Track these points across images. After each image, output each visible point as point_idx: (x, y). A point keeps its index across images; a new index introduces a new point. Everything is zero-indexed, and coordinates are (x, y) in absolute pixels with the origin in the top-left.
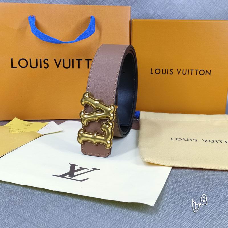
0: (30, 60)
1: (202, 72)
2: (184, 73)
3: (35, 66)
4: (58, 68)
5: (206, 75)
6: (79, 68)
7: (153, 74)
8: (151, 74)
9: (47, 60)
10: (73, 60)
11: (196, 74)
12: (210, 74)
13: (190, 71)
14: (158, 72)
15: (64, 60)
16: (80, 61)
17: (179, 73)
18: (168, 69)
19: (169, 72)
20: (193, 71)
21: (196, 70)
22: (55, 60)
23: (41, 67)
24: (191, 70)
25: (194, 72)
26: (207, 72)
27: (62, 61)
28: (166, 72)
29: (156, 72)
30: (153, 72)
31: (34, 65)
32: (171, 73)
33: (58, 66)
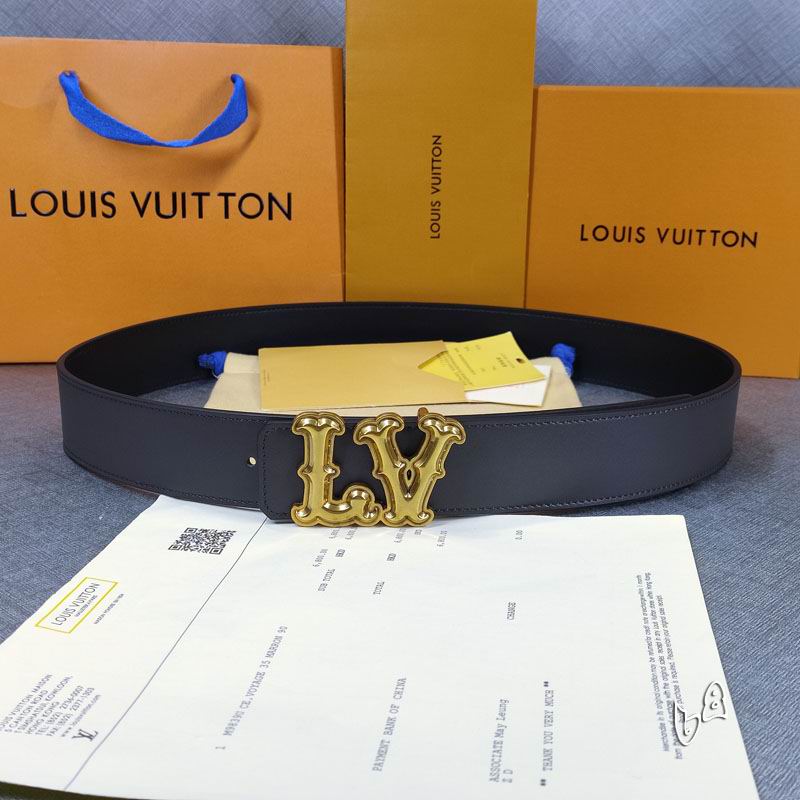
0: (65, 194)
1: (730, 239)
2: (678, 239)
3: (78, 212)
4: (142, 215)
5: (743, 245)
6: (201, 216)
7: (586, 240)
8: (583, 239)
9: (112, 194)
10: (183, 195)
11: (714, 244)
12: (754, 244)
13: (696, 236)
14: (602, 233)
15: (157, 195)
16: (204, 198)
17: (662, 239)
18: (630, 229)
19: (635, 235)
20: (704, 234)
21: (712, 231)
22: (133, 194)
23: (94, 214)
24: (698, 231)
25: (708, 237)
26: (746, 240)
27: (153, 197)
28: (624, 235)
29: (597, 235)
30: (588, 234)
31: (74, 208)
32: (640, 238)
33: (142, 212)
